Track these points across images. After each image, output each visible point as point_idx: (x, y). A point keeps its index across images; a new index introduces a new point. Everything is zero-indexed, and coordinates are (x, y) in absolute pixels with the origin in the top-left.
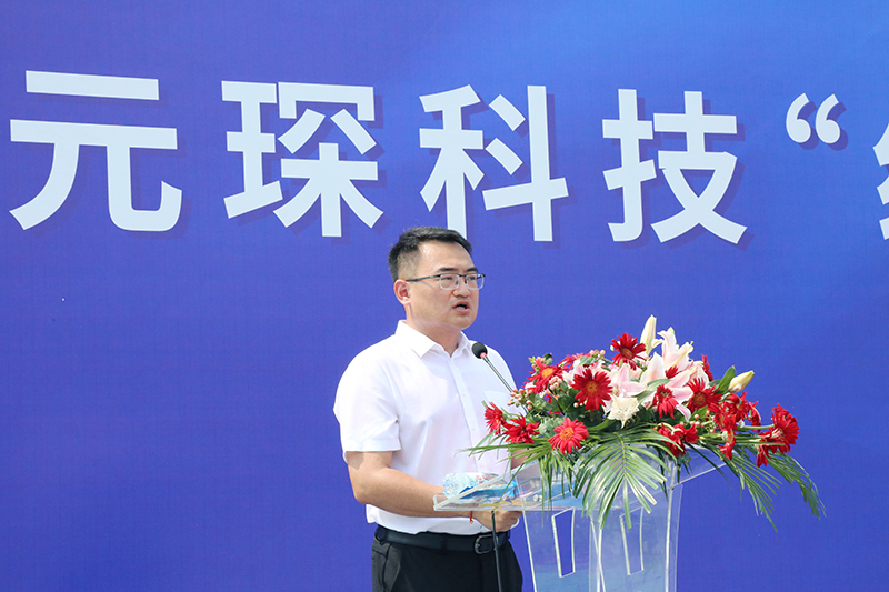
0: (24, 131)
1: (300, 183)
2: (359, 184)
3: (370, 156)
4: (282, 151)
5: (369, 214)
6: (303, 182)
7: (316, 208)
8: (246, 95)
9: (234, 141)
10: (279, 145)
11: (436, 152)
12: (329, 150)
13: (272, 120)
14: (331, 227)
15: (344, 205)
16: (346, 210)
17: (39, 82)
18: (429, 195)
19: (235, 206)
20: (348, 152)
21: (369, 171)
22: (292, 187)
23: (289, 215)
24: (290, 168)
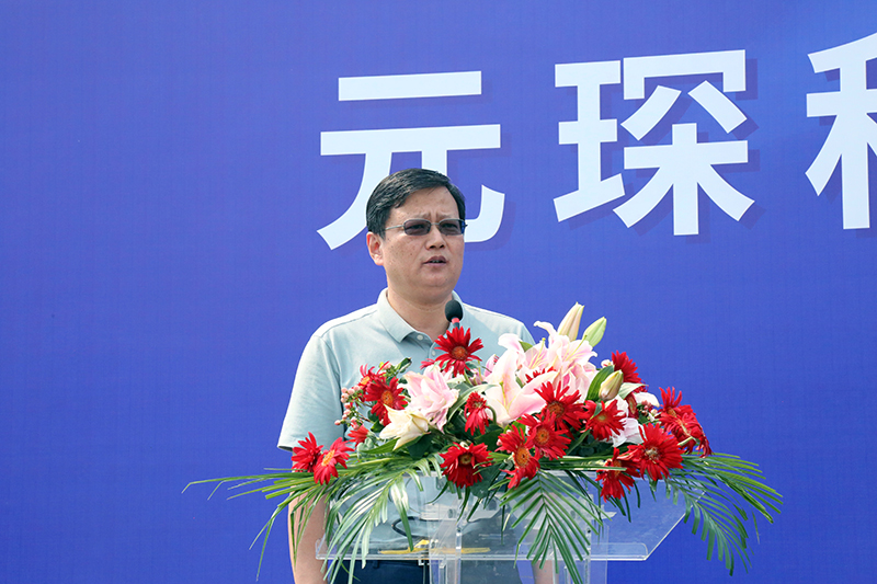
0: (334, 143)
1: (647, 174)
2: (722, 170)
3: (738, 134)
4: (625, 138)
5: (735, 204)
6: (651, 172)
7: (667, 203)
8: (583, 77)
9: (567, 133)
10: (622, 133)
11: (828, 121)
12: (684, 132)
13: (614, 103)
14: (686, 222)
15: (703, 196)
16: (705, 202)
17: (353, 89)
18: (818, 176)
19: (567, 207)
20: (709, 131)
21: (737, 152)
22: (637, 180)
23: (632, 213)
24: (634, 158)
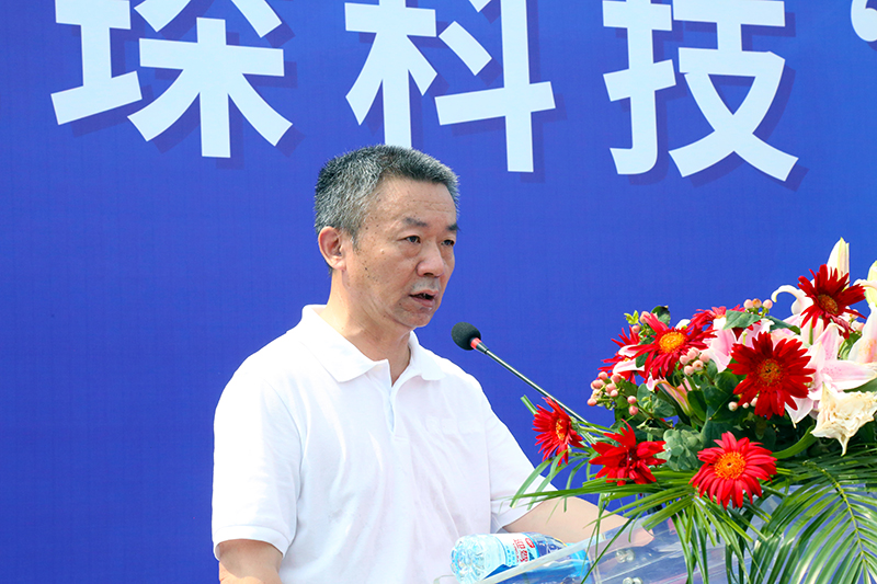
1: (169, 76)
2: (254, 80)
3: (273, 40)
4: (140, 27)
5: (272, 126)
6: (174, 74)
7: (192, 117)
9: (66, 10)
10: (136, 18)
11: (368, 38)
12: (211, 29)
14: (215, 142)
15: (235, 115)
16: (236, 118)
18: (359, 101)
19: (69, 106)
20: (239, 33)
21: (271, 62)
22: (156, 82)
23: (152, 122)
24: (153, 53)
